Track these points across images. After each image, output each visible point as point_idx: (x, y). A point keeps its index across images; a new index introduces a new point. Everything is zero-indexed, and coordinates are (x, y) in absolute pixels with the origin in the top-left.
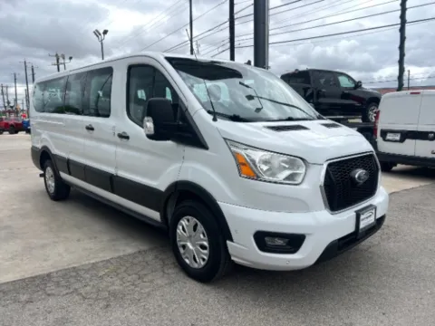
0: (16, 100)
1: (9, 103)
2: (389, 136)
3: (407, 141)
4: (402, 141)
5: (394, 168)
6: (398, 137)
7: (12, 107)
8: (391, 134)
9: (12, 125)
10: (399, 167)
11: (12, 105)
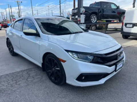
0: (7, 17)
1: (5, 18)
2: (128, 26)
3: (135, 27)
4: (133, 27)
5: (129, 38)
6: (131, 26)
7: (6, 20)
8: (129, 25)
9: (4, 25)
10: (131, 37)
11: (6, 19)
